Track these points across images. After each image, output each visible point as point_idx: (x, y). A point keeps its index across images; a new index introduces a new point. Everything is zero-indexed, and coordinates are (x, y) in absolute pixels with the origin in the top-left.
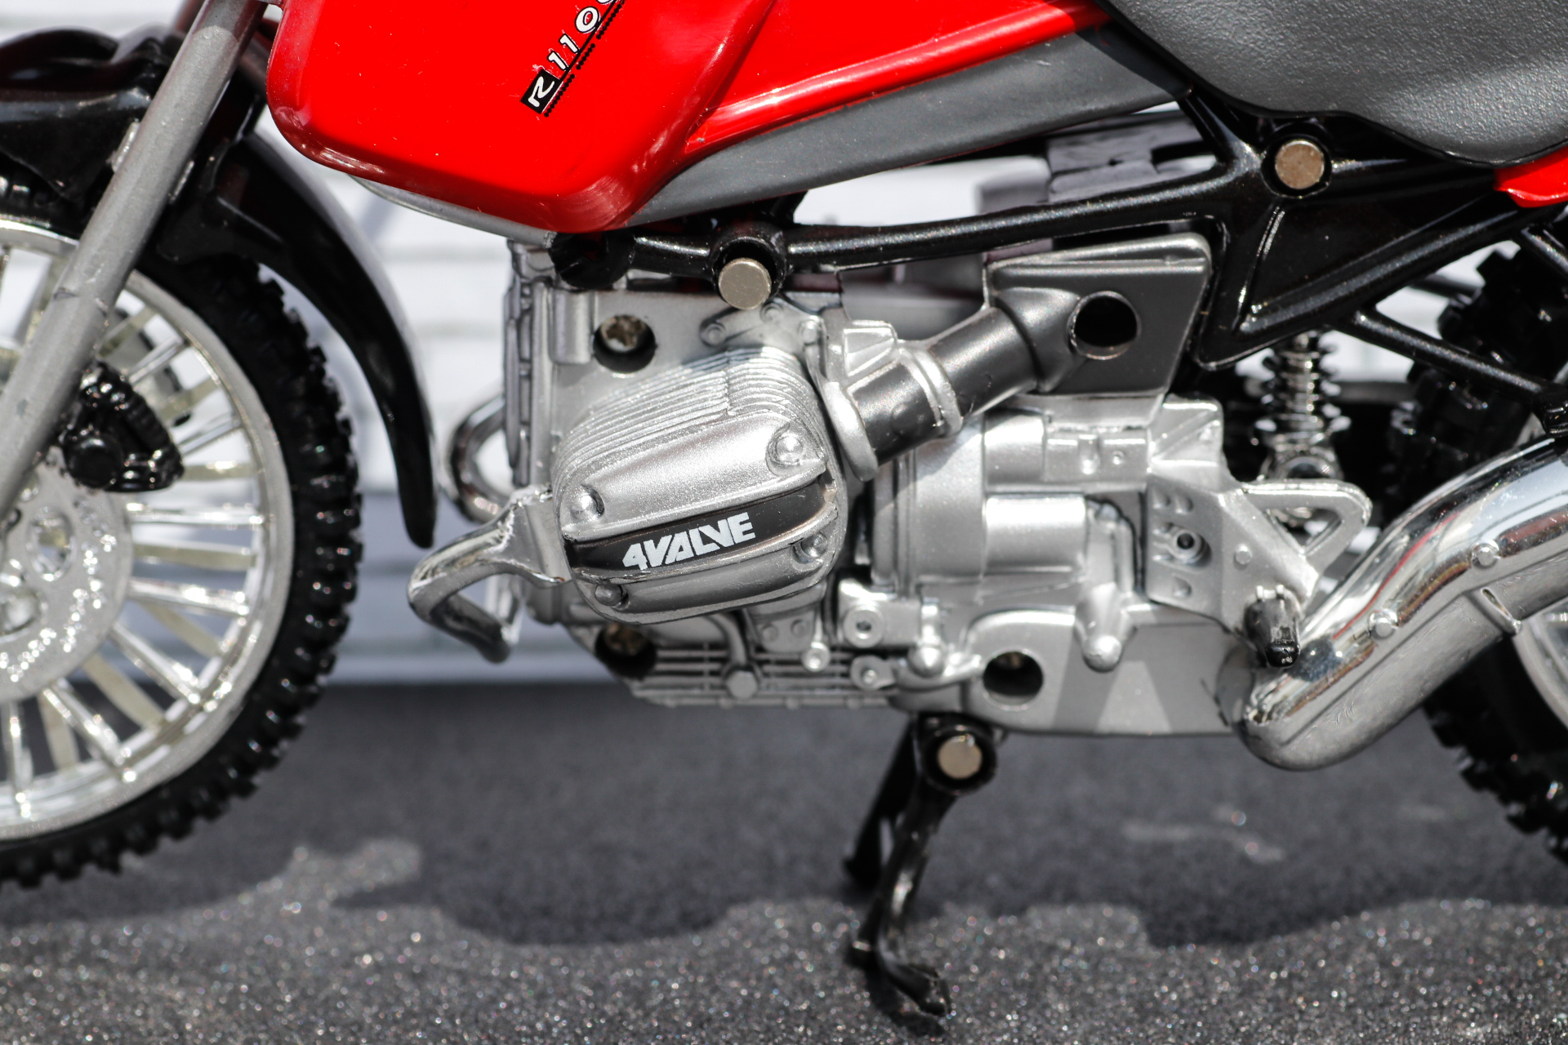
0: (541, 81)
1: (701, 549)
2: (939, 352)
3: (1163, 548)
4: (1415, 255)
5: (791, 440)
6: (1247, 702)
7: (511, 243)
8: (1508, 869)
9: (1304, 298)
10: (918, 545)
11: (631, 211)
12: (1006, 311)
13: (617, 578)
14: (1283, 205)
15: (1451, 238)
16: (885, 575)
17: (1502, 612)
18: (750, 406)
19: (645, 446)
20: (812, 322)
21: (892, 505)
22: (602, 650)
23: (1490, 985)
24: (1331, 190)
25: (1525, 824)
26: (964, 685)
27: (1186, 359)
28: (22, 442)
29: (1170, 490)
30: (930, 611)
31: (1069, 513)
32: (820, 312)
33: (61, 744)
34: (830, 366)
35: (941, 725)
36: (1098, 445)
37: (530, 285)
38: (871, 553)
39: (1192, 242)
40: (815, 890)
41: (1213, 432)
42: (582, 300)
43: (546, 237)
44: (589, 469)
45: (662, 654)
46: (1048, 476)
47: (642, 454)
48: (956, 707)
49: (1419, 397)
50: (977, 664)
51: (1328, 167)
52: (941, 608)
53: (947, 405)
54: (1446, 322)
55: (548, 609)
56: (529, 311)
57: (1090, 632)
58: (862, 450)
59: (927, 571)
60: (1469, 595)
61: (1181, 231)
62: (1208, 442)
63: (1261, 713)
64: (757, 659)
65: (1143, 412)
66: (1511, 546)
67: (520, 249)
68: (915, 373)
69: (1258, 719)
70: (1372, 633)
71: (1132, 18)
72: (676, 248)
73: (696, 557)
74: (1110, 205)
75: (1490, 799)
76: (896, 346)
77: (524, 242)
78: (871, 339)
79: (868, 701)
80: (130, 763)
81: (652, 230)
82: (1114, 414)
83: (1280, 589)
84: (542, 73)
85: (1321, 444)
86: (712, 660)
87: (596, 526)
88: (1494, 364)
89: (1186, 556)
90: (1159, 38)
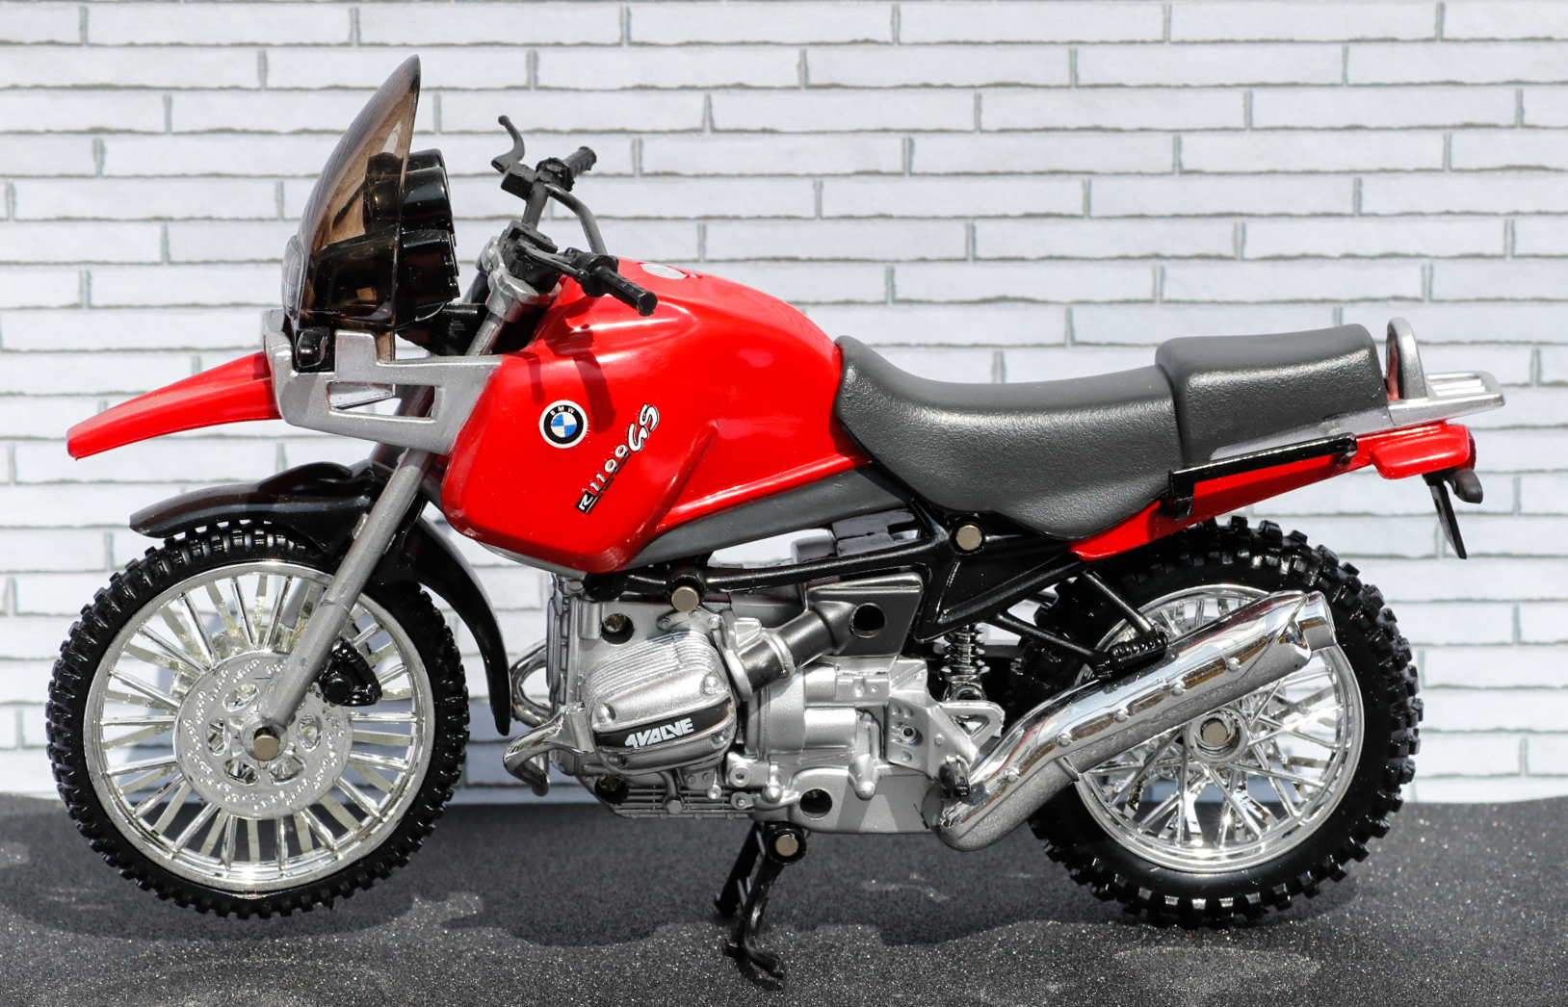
0: (586, 497)
1: (666, 737)
2: (783, 634)
3: (896, 735)
4: (1028, 584)
5: (711, 680)
6: (940, 816)
7: (559, 575)
8: (1069, 905)
9: (971, 605)
10: (770, 734)
11: (627, 562)
12: (817, 612)
13: (622, 752)
14: (960, 558)
15: (1046, 576)
16: (752, 749)
17: (1072, 769)
18: (690, 663)
19: (637, 683)
20: (716, 618)
21: (756, 714)
22: (598, 791)
23: (1064, 963)
24: (985, 549)
25: (1080, 880)
26: (790, 807)
27: (910, 638)
28: (302, 680)
29: (901, 706)
30: (774, 768)
31: (847, 717)
32: (720, 613)
33: (304, 838)
34: (728, 642)
35: (777, 829)
36: (863, 682)
37: (569, 598)
38: (745, 738)
39: (913, 577)
40: (701, 918)
41: (923, 675)
42: (596, 607)
43: (582, 575)
44: (607, 696)
45: (631, 791)
46: (837, 698)
47: (635, 688)
48: (786, 819)
49: (1026, 656)
50: (797, 796)
51: (984, 539)
52: (779, 767)
53: (788, 661)
54: (1038, 615)
55: (571, 767)
56: (569, 611)
57: (858, 779)
58: (745, 685)
59: (774, 748)
60: (1056, 760)
61: (906, 571)
62: (920, 681)
63: (948, 821)
64: (683, 793)
65: (886, 665)
66: (1078, 733)
67: (564, 579)
68: (772, 645)
69: (946, 824)
70: (1006, 781)
71: (885, 463)
72: (650, 581)
73: (663, 741)
74: (872, 558)
75: (1061, 865)
76: (761, 631)
77: (566, 576)
78: (749, 627)
79: (738, 816)
80: (342, 848)
81: (637, 572)
82: (871, 666)
83: (958, 757)
84: (586, 492)
85: (975, 680)
86: (657, 794)
87: (611, 725)
88: (1065, 639)
89: (908, 740)
90: (899, 473)
